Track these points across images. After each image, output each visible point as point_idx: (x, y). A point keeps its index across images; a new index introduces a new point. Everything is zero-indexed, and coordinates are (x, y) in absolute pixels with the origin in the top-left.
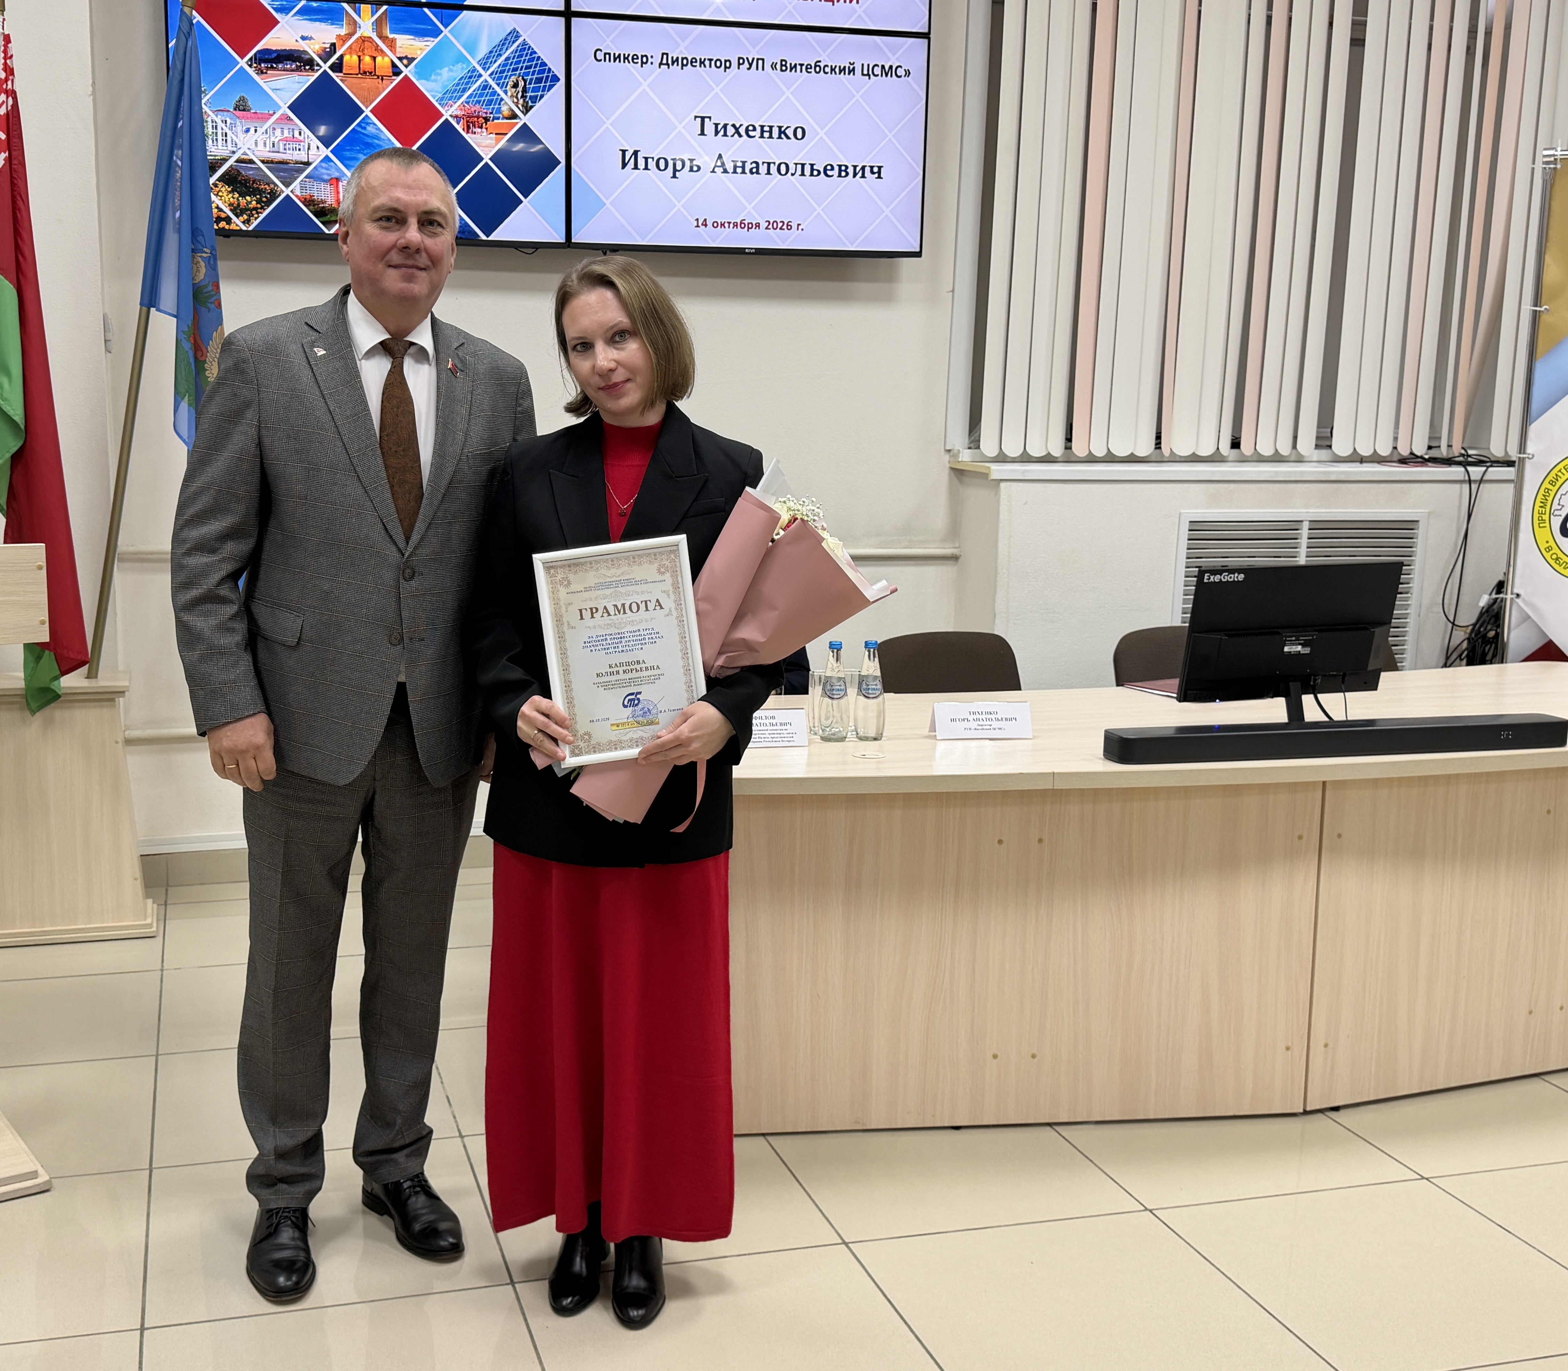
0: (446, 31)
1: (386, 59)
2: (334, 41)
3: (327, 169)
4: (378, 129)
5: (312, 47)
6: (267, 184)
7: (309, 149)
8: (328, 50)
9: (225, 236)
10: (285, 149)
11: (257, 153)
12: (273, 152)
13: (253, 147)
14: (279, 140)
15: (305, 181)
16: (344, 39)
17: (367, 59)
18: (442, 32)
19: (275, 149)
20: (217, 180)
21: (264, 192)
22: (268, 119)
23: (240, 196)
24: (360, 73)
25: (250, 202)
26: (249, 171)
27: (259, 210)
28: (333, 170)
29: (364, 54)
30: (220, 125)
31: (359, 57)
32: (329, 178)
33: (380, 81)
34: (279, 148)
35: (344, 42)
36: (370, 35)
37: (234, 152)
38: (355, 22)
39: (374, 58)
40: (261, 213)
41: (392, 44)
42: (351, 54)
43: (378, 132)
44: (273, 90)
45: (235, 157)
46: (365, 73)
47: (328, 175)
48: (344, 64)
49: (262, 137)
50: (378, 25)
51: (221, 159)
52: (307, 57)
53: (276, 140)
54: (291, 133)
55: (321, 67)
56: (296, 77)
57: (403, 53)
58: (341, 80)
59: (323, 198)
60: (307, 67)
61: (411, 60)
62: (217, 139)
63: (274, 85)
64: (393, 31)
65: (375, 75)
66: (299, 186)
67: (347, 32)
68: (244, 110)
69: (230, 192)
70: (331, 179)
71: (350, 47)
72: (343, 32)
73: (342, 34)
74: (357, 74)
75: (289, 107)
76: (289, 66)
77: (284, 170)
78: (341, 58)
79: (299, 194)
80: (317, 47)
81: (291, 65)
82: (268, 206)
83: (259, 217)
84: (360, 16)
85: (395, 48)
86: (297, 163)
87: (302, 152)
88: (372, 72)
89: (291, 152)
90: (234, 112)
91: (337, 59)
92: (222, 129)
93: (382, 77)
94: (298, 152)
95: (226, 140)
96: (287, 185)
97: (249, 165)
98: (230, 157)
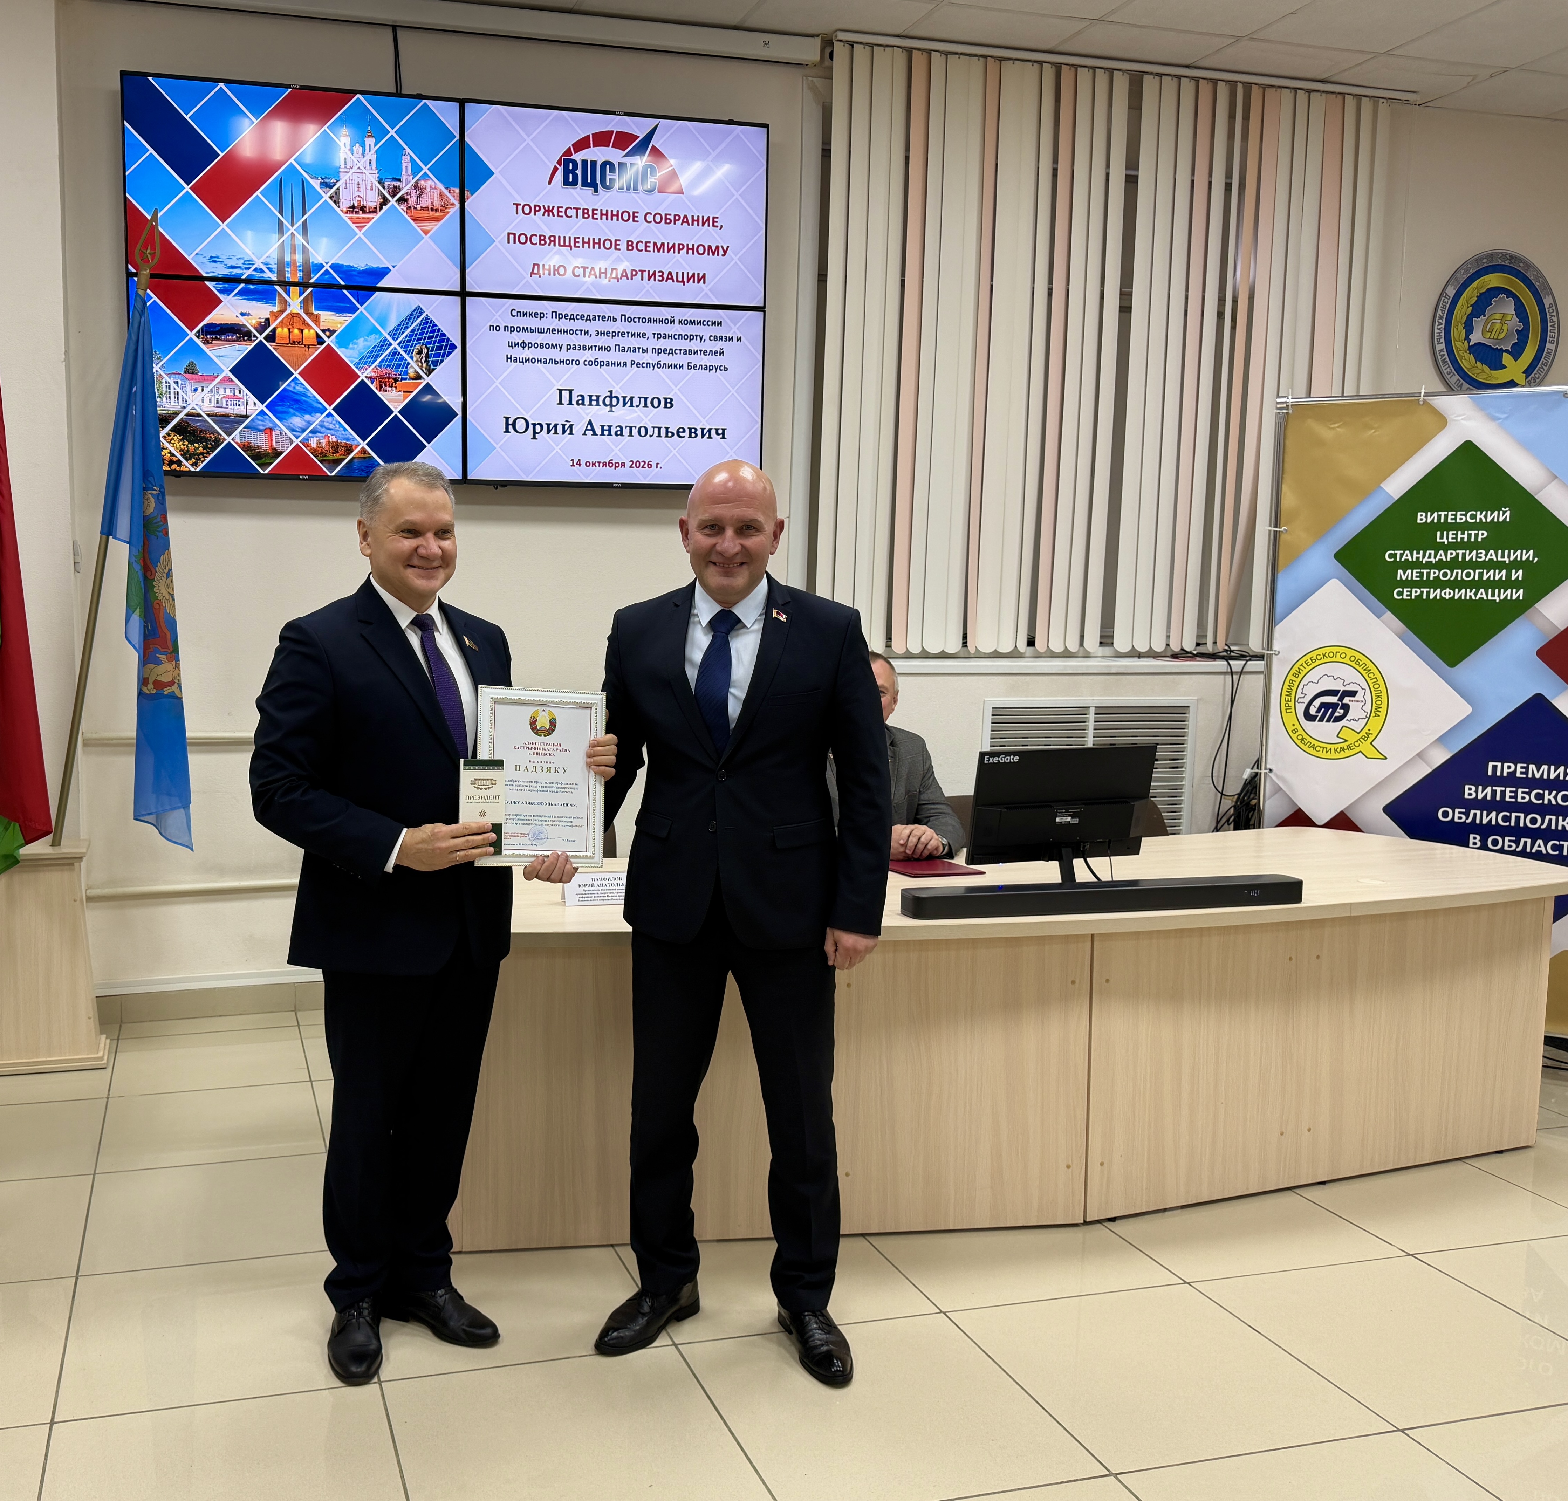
0: (361, 309)
1: (312, 331)
2: (268, 316)
3: (262, 421)
4: (305, 388)
5: (250, 321)
6: (212, 433)
7: (247, 404)
8: (263, 324)
9: (176, 476)
10: (227, 405)
11: (203, 408)
12: (217, 407)
13: (200, 403)
14: (222, 398)
15: (244, 431)
16: (276, 315)
17: (296, 331)
18: (359, 309)
19: (219, 405)
20: (170, 430)
21: (209, 440)
22: (213, 380)
23: (189, 444)
24: (290, 343)
25: (198, 448)
26: (197, 423)
27: (205, 455)
28: (267, 422)
29: (293, 327)
30: (173, 385)
31: (289, 329)
32: (264, 428)
33: (307, 349)
34: (222, 404)
35: (277, 317)
36: (298, 311)
37: (184, 408)
38: (286, 301)
39: (302, 331)
40: (207, 457)
41: (316, 319)
42: (282, 327)
43: (305, 390)
44: (217, 356)
45: (185, 412)
46: (294, 342)
47: (263, 425)
48: (277, 336)
49: (207, 395)
50: (305, 304)
51: (173, 413)
52: (246, 329)
53: (220, 398)
54: (232, 392)
55: (257, 338)
56: (237, 346)
57: (326, 326)
58: (274, 348)
59: (259, 444)
60: (246, 338)
61: (334, 332)
62: (170, 397)
63: (218, 352)
64: (317, 309)
65: (302, 344)
66: (238, 435)
67: (279, 309)
68: (193, 373)
69: (181, 440)
70: (266, 429)
71: (282, 322)
72: (276, 309)
73: (275, 311)
74: (288, 344)
75: (230, 371)
76: (230, 337)
77: (226, 422)
78: (274, 330)
79: (239, 442)
80: (254, 322)
81: (232, 336)
82: (213, 452)
83: (205, 460)
84: (290, 296)
85: (319, 322)
86: (237, 416)
87: (242, 407)
88: (300, 342)
89: (232, 407)
90: (184, 375)
91: (271, 331)
92: (174, 389)
93: (309, 345)
94: (238, 407)
95: (178, 398)
96: (229, 435)
97: (197, 418)
98: (181, 411)
